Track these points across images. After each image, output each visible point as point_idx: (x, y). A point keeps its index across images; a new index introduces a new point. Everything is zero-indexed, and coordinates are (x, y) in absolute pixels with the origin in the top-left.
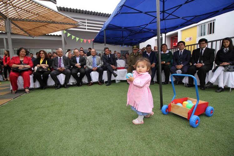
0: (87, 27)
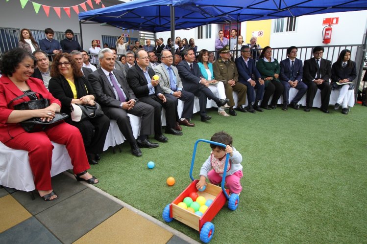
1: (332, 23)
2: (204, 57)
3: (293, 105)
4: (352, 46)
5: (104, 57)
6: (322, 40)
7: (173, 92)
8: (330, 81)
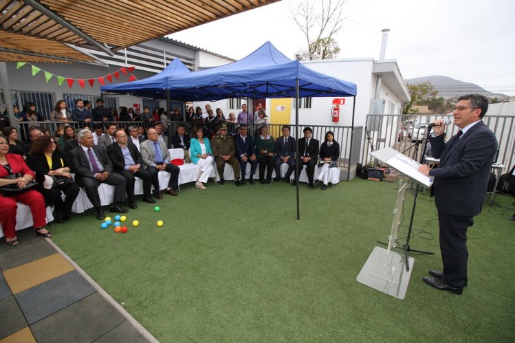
0: (127, 59)
2: (198, 134)
5: (85, 136)
6: (332, 119)
7: (155, 165)
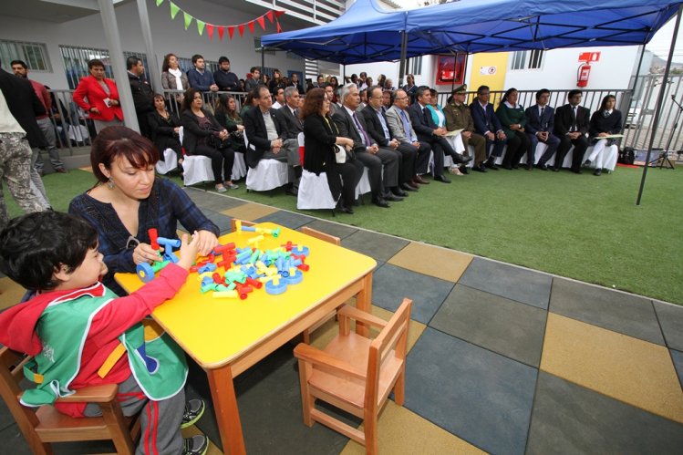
1: (591, 60)
3: (541, 166)
4: (617, 91)
8: (587, 135)
